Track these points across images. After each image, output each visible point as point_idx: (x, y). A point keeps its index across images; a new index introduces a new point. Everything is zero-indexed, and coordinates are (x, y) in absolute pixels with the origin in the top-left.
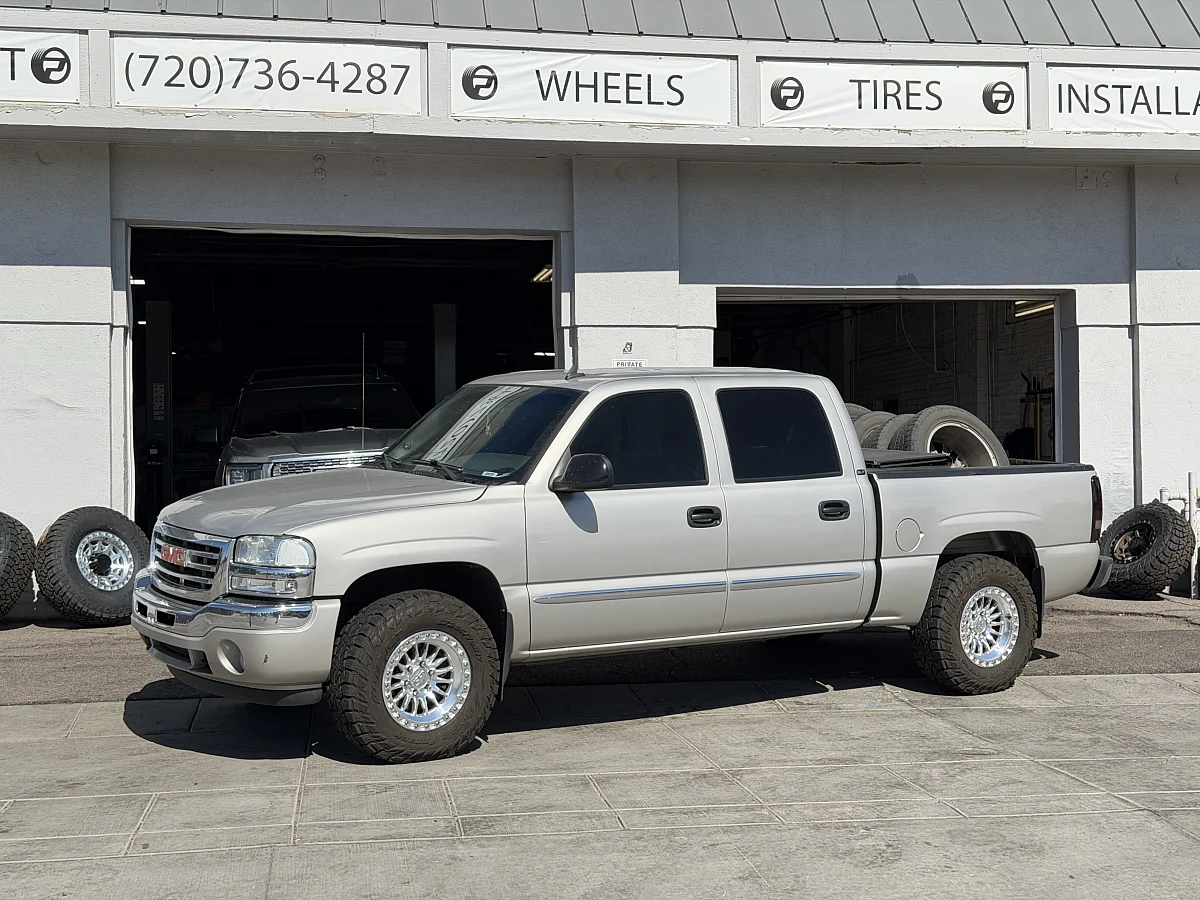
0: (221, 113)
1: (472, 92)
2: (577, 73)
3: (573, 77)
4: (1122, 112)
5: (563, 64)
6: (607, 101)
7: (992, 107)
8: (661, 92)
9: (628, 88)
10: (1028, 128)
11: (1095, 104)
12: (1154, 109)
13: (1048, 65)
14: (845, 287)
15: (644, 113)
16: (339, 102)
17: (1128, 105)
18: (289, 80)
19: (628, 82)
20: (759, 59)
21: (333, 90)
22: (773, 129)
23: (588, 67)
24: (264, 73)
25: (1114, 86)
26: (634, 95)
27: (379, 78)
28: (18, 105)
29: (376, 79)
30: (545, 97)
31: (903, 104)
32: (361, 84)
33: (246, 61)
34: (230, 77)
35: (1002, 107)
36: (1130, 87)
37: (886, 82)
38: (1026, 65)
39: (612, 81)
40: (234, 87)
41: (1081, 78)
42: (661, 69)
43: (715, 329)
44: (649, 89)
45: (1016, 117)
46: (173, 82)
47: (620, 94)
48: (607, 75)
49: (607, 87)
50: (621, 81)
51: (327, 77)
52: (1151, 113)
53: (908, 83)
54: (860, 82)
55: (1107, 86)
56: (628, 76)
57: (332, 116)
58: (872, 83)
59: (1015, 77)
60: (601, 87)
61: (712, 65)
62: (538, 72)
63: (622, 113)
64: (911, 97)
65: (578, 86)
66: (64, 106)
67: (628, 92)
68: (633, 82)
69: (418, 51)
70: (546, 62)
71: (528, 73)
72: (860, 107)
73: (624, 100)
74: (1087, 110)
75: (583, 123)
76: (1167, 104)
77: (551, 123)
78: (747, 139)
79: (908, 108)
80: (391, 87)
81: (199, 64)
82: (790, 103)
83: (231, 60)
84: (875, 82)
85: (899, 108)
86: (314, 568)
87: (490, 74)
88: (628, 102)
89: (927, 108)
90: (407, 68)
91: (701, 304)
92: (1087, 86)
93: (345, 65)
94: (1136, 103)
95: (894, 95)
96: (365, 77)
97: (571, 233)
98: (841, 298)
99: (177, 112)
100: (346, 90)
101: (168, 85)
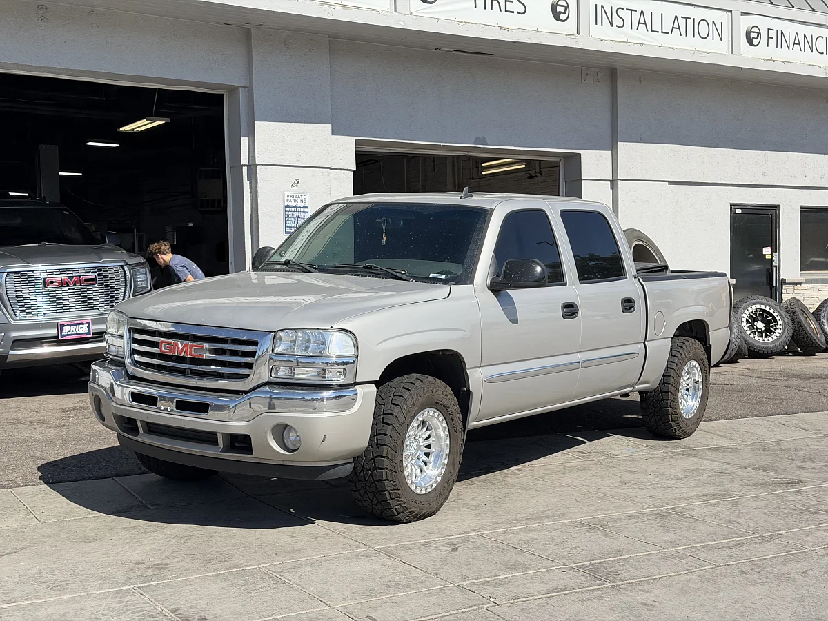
4: (632, 29)
7: (557, 16)
10: (578, 34)
11: (617, 22)
12: (649, 28)
14: (442, 144)
17: (635, 23)
22: (419, 17)
25: (627, 9)
31: (503, 7)
35: (562, 17)
36: (636, 11)
43: (354, 172)
45: (571, 26)
52: (647, 30)
55: (623, 9)
72: (476, 7)
74: (612, 25)
76: (657, 27)
78: (402, 23)
79: (506, 11)
85: (500, 10)
86: (357, 357)
89: (518, 12)
91: (344, 151)
92: (612, 7)
94: (639, 23)
97: (250, 89)
98: (429, 152)
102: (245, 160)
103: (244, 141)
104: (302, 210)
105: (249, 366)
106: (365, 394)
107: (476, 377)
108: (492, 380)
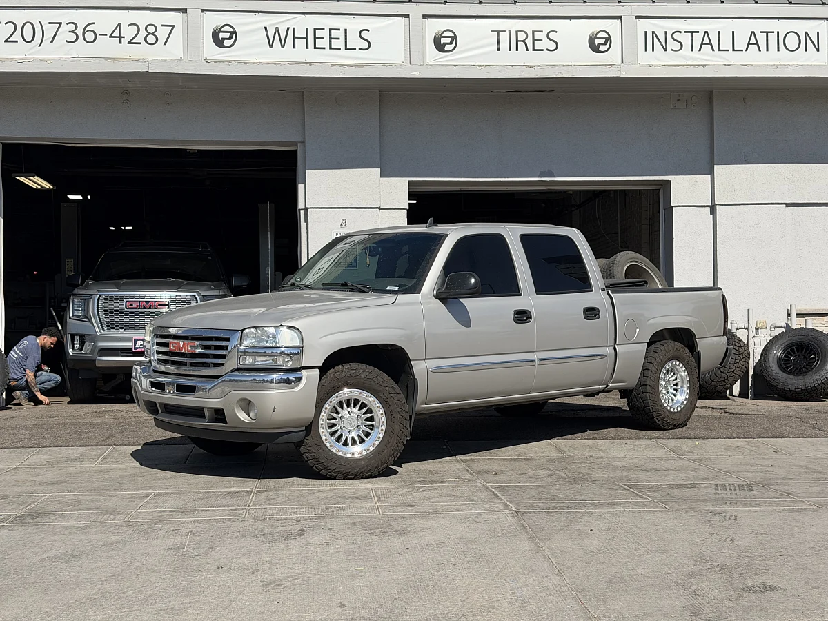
0: (43, 60)
1: (219, 42)
2: (294, 29)
3: (291, 31)
4: (692, 50)
5: (283, 22)
6: (315, 48)
7: (595, 48)
8: (354, 41)
9: (331, 38)
10: (622, 63)
11: (672, 45)
12: (716, 48)
13: (637, 17)
15: (343, 56)
16: (124, 51)
17: (697, 45)
18: (90, 37)
19: (330, 35)
20: (425, 17)
21: (121, 43)
22: (436, 66)
23: (301, 24)
24: (73, 32)
25: (685, 32)
26: (335, 44)
27: (153, 34)
29: (151, 34)
30: (271, 46)
31: (530, 47)
32: (140, 38)
33: (60, 24)
34: (49, 35)
35: (602, 48)
36: (698, 32)
37: (517, 32)
38: (620, 18)
39: (319, 34)
40: (52, 42)
41: (660, 27)
42: (354, 25)
43: (408, 210)
44: (346, 39)
45: (613, 55)
46: (10, 40)
47: (325, 43)
48: (315, 29)
49: (315, 38)
50: (325, 34)
51: (117, 33)
52: (713, 50)
53: (533, 32)
54: (498, 32)
55: (681, 32)
56: (331, 30)
57: (119, 60)
58: (507, 32)
59: (612, 27)
60: (311, 38)
61: (391, 21)
62: (266, 28)
63: (326, 56)
64: (535, 42)
65: (295, 38)
67: (330, 42)
68: (334, 34)
69: (180, 15)
70: (271, 21)
71: (258, 29)
72: (498, 50)
73: (327, 46)
74: (666, 50)
75: (297, 63)
76: (726, 44)
77: (275, 64)
78: (416, 73)
79: (534, 50)
80: (162, 40)
81: (28, 27)
82: (448, 48)
83: (49, 23)
84: (509, 32)
85: (527, 50)
87: (232, 30)
88: (331, 48)
89: (548, 50)
90: (173, 26)
91: (397, 192)
92: (666, 32)
93: (129, 25)
94: (702, 44)
95: (523, 41)
96: (143, 33)
97: (304, 143)
99: (12, 60)
100: (129, 43)
101: (6, 41)
102: (301, 205)
103: (301, 187)
105: (224, 357)
106: (308, 377)
107: (420, 368)
108: (437, 371)
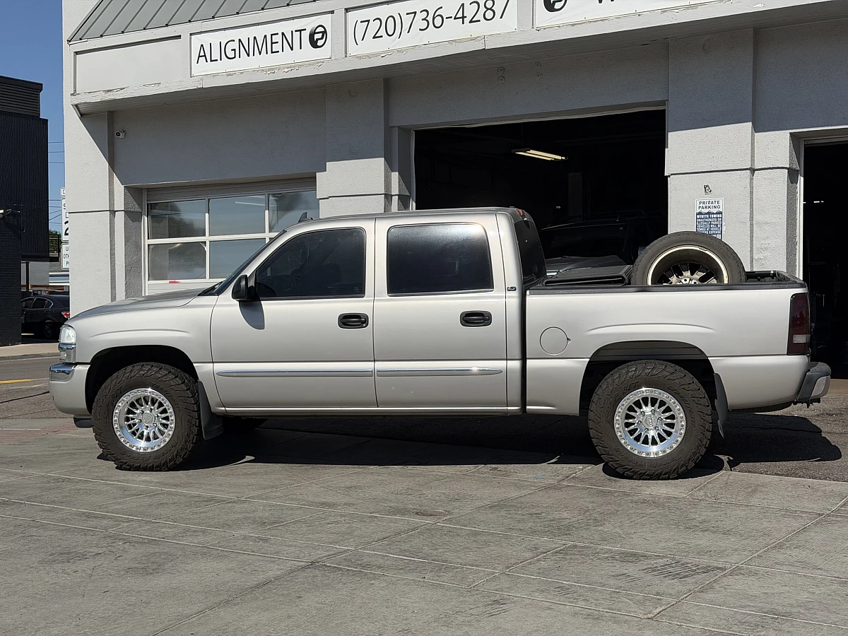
0: (400, 51)
1: (550, 7)
18: (438, 21)
21: (463, 23)
24: (425, 19)
27: (491, 9)
28: (301, 65)
29: (489, 9)
32: (479, 16)
33: (415, 13)
34: (406, 26)
40: (408, 33)
43: (789, 169)
46: (377, 35)
51: (460, 15)
57: (460, 41)
66: (322, 61)
75: (626, 16)
77: (602, 20)
78: (760, 5)
80: (499, 14)
81: (390, 21)
83: (407, 14)
91: (775, 148)
93: (470, 4)
96: (482, 10)
99: (377, 54)
100: (471, 22)
101: (374, 37)
104: (715, 216)
